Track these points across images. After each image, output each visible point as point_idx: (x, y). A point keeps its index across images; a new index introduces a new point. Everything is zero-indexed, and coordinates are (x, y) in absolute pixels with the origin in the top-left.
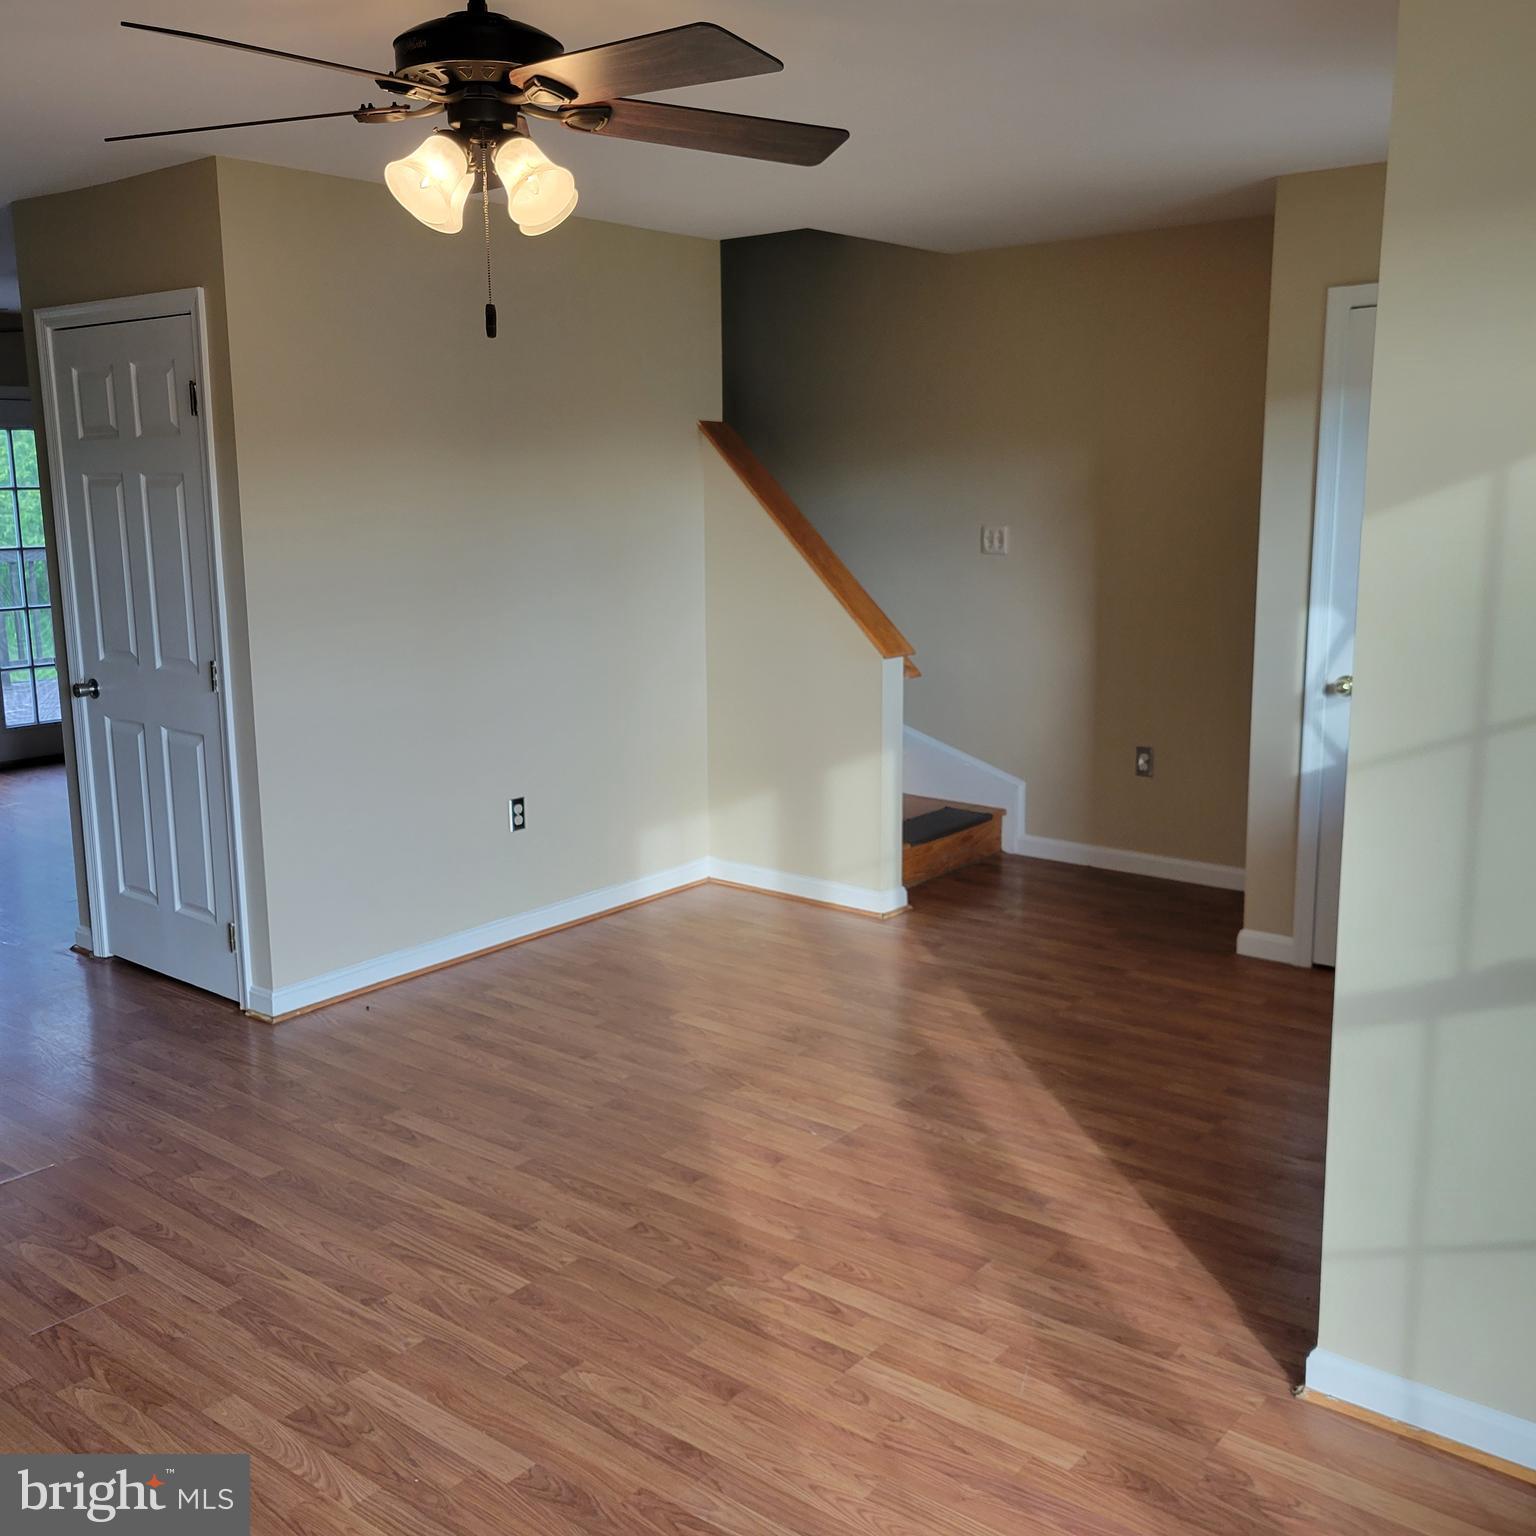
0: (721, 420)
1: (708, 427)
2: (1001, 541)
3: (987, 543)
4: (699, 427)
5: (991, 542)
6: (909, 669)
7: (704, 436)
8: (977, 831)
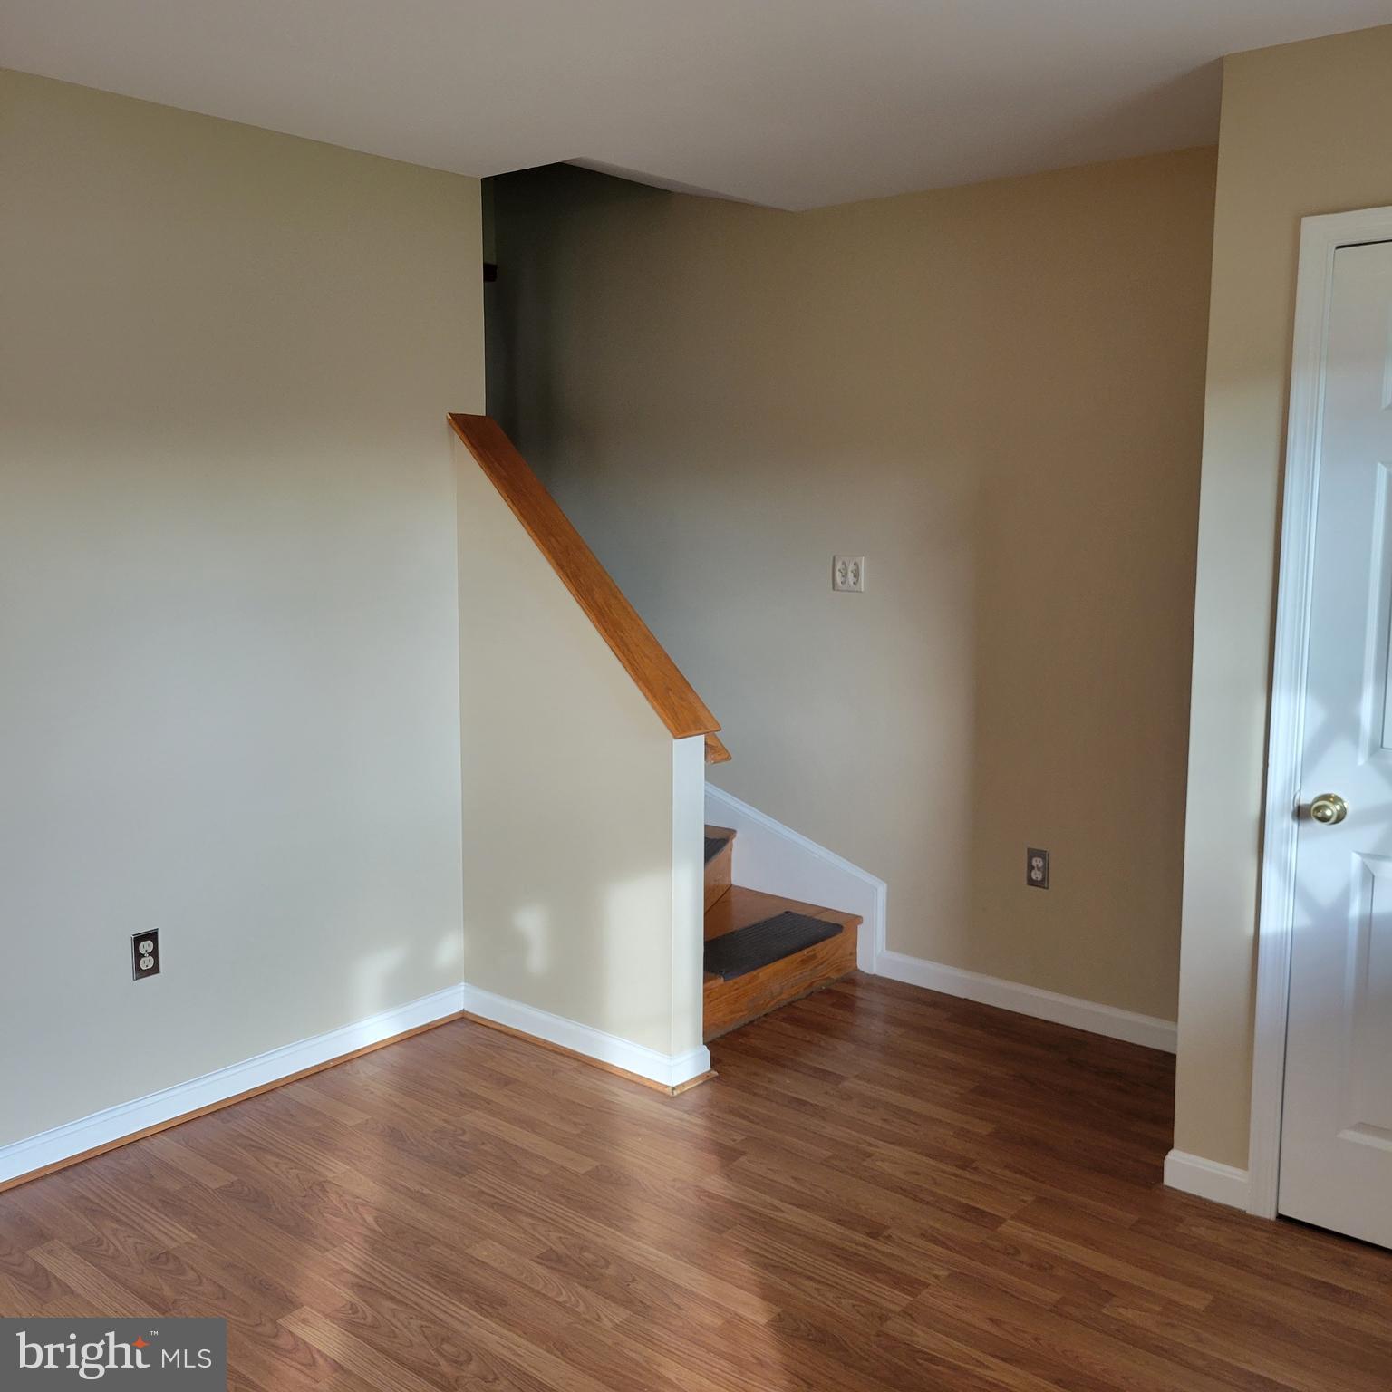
0: (484, 415)
1: (464, 425)
2: (857, 576)
3: (839, 578)
4: (449, 421)
5: (845, 576)
6: (714, 751)
7: (457, 437)
8: (822, 949)
